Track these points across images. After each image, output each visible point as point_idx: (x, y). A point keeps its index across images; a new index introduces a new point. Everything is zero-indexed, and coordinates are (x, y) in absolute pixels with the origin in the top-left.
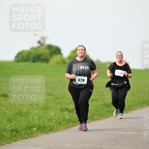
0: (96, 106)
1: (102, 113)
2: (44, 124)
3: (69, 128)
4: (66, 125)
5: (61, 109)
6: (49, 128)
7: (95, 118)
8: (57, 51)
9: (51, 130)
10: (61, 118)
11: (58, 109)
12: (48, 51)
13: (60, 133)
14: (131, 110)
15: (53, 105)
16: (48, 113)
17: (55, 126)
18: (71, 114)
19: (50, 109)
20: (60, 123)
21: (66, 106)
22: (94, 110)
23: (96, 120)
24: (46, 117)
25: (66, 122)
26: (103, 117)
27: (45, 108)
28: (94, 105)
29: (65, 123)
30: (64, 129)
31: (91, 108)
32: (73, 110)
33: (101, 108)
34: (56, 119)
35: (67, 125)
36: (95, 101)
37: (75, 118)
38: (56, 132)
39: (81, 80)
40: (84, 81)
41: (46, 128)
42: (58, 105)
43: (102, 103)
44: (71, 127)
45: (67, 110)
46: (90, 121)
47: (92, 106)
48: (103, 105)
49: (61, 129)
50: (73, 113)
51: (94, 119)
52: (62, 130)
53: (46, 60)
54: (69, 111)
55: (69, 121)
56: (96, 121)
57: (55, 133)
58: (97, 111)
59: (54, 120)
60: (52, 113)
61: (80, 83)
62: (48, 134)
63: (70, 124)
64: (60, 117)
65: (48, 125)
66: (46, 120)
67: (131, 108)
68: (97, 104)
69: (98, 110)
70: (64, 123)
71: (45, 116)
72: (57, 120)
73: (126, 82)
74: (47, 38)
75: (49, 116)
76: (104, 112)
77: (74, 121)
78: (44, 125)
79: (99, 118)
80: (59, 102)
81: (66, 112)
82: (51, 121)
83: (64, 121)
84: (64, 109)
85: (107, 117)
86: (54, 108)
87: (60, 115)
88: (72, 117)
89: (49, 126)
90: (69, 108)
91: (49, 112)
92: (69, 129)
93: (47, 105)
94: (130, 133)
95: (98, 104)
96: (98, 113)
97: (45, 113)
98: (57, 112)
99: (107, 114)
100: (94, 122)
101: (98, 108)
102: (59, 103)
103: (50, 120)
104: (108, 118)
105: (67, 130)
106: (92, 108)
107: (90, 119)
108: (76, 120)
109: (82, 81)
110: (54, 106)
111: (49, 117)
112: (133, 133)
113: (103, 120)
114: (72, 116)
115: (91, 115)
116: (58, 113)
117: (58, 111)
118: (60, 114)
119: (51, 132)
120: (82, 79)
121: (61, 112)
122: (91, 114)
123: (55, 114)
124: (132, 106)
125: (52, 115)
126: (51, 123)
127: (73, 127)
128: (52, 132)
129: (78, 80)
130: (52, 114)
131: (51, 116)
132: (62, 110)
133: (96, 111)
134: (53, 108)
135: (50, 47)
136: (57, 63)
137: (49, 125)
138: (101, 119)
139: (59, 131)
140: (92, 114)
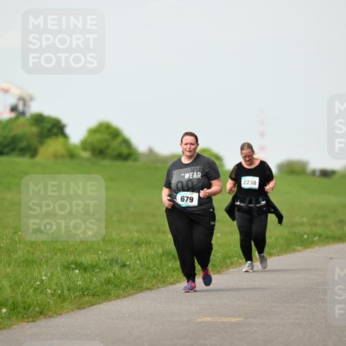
0: (147, 257)
1: (160, 273)
2: (27, 300)
3: (84, 308)
4: (76, 301)
5: (65, 264)
6: (37, 309)
7: (145, 285)
8: (55, 130)
9: (41, 313)
10: (66, 284)
11: (59, 264)
12: (35, 130)
13: (63, 319)
14: (228, 268)
15: (46, 255)
16: (36, 274)
17: (52, 302)
18: (87, 275)
19: (40, 264)
20: (62, 298)
21: (77, 257)
22: (142, 266)
23: (148, 289)
24: (30, 282)
25: (77, 294)
26: (164, 282)
27: (29, 263)
28: (141, 253)
29: (75, 297)
30: (73, 311)
31: (136, 263)
32: (92, 266)
33: (158, 261)
34: (54, 287)
35: (79, 300)
36: (144, 245)
37: (98, 284)
38: (53, 317)
39: (186, 199)
40: (192, 200)
41: (29, 308)
42: (59, 254)
43: (160, 251)
44: (89, 307)
45: (78, 265)
46: (131, 291)
47: (137, 257)
48: (163, 254)
49: (66, 310)
50: (94, 274)
51: (142, 287)
52: (67, 312)
53: (31, 151)
54: (84, 268)
55: (83, 292)
56: (147, 291)
57: (52, 319)
58: (149, 269)
59: (48, 290)
60: (43, 273)
61: (183, 204)
62: (35, 321)
63: (87, 298)
64: (62, 282)
65: (35, 302)
66: (31, 290)
67: (228, 261)
68: (149, 252)
69: (152, 266)
70: (73, 297)
71: (27, 281)
72: (55, 290)
73: (263, 203)
74: (32, 99)
75: (36, 281)
76: (165, 271)
77: (96, 292)
78: (25, 302)
79: (153, 286)
80: (61, 247)
81: (77, 271)
82: (41, 292)
83: (71, 291)
84: (72, 264)
85: (172, 284)
86: (50, 262)
87: (63, 278)
88: (91, 282)
89: (37, 303)
90: (85, 262)
91: (36, 270)
92: (85, 310)
93: (34, 253)
94: (225, 320)
95: (151, 252)
96: (151, 273)
97: (27, 275)
98: (56, 272)
99: (172, 277)
100: (142, 294)
101: (150, 261)
102: (60, 249)
103: (40, 289)
104: (175, 284)
105: (79, 312)
106: (138, 262)
107: (133, 287)
108: (99, 289)
109: (189, 200)
110: (50, 257)
111: (38, 283)
112: (233, 320)
113: (163, 289)
114: (91, 280)
115: (136, 277)
116: (57, 274)
117: (59, 268)
118: (63, 275)
119: (42, 317)
120: (188, 197)
121: (66, 271)
122: (136, 275)
123: (52, 276)
124: (230, 257)
125: (44, 278)
126: (42, 296)
127: (92, 305)
128: (45, 318)
129: (182, 198)
130: (46, 275)
131: (42, 281)
132: (67, 267)
133: (147, 268)
134: (47, 262)
135: (39, 119)
136: (56, 156)
137: (37, 300)
138: (159, 287)
139: (61, 314)
140: (138, 276)
